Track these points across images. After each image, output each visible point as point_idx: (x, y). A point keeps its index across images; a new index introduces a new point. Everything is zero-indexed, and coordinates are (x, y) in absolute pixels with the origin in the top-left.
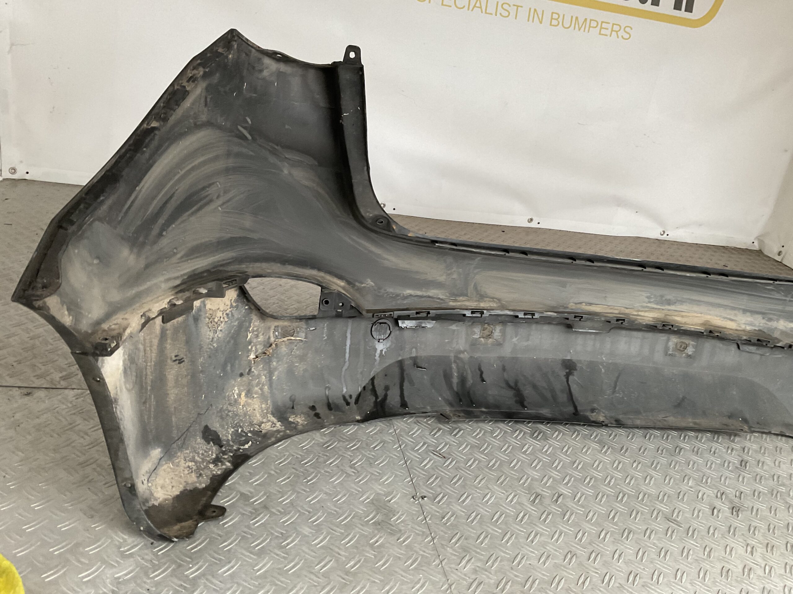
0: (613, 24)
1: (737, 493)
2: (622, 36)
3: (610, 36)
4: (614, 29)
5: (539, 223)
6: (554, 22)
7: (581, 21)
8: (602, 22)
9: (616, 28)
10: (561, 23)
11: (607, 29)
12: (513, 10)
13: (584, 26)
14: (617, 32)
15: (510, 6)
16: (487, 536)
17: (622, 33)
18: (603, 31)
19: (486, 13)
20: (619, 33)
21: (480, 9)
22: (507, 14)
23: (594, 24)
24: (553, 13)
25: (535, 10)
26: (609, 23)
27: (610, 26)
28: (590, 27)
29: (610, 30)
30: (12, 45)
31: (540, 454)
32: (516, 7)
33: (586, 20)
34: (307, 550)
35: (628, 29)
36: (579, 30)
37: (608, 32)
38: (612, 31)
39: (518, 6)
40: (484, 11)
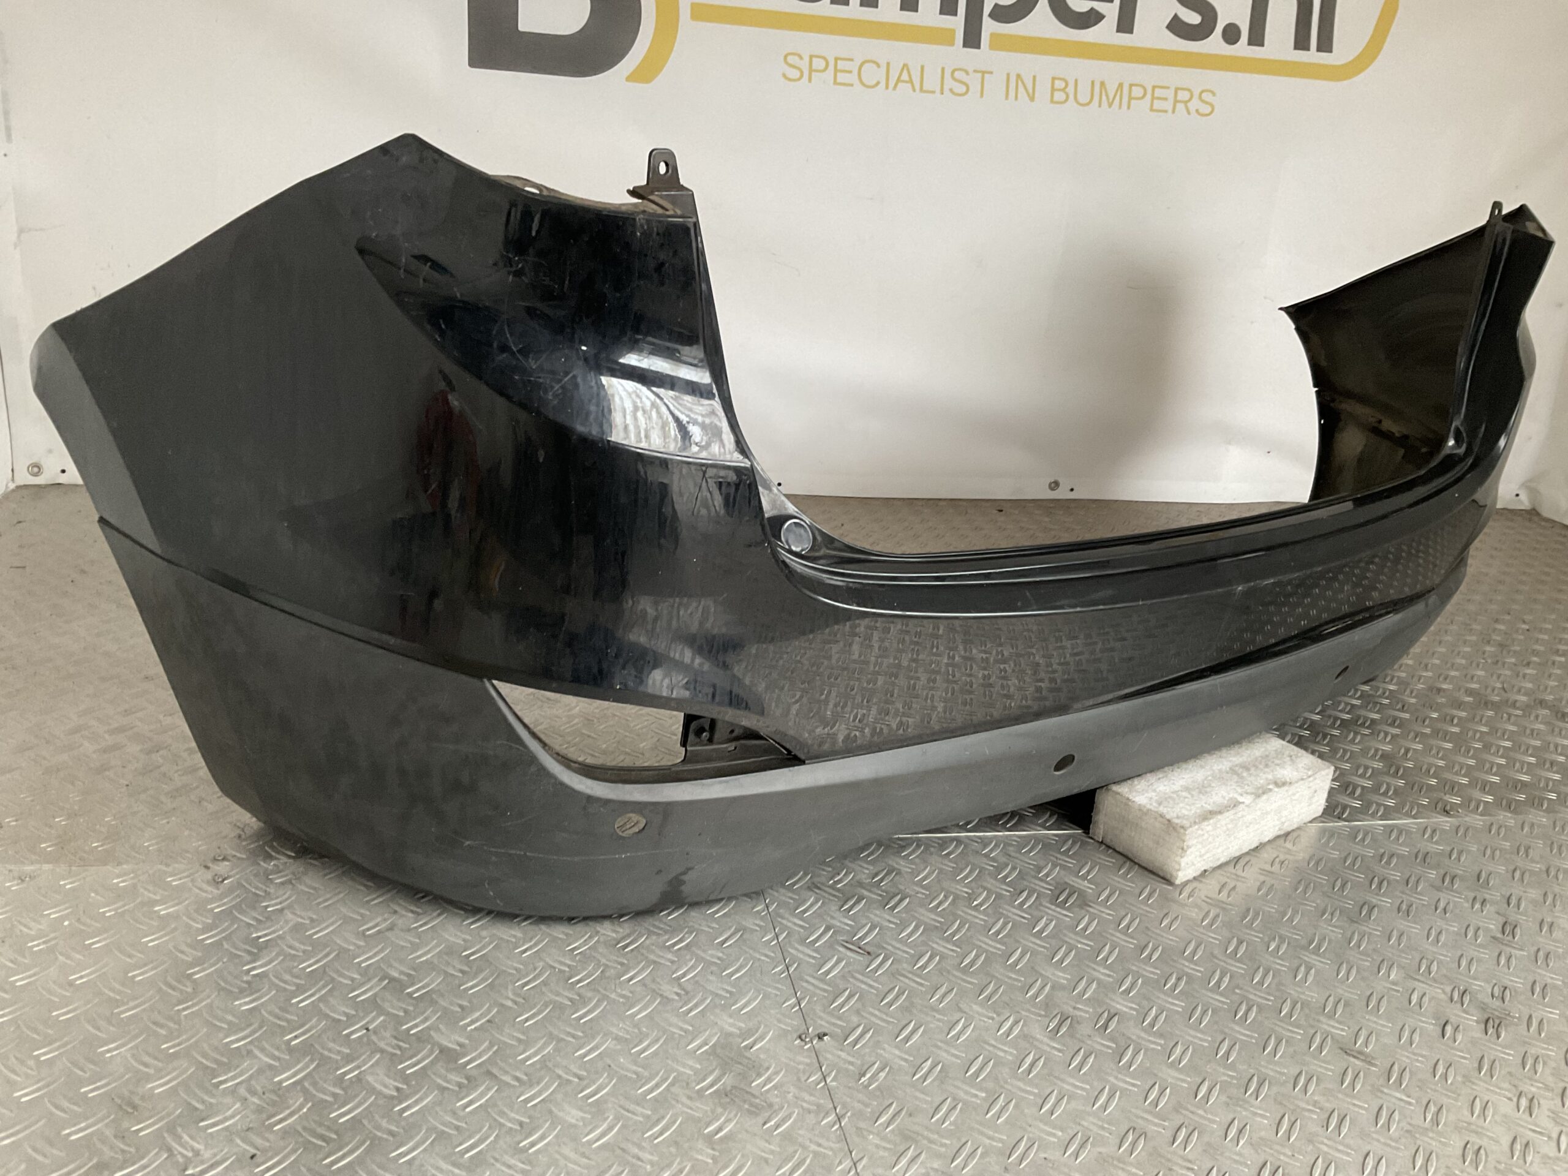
0: (1177, 90)
1: (1496, 989)
2: (1197, 111)
3: (1173, 112)
4: (1179, 98)
5: (1072, 490)
6: (1059, 96)
7: (1112, 88)
8: (1154, 87)
9: (1183, 95)
10: (1071, 96)
11: (1166, 99)
12: (974, 81)
13: (1118, 97)
14: (1186, 102)
15: (967, 73)
16: (954, 1107)
17: (1194, 104)
18: (1157, 104)
19: (921, 90)
20: (1189, 104)
21: (909, 85)
22: (963, 89)
23: (1137, 92)
24: (1054, 79)
25: (1018, 76)
26: (1168, 88)
27: (1170, 94)
28: (1130, 98)
29: (1171, 101)
30: (21, 231)
31: (1071, 935)
32: (980, 75)
33: (1121, 85)
34: (572, 1155)
35: (1206, 96)
36: (1110, 105)
37: (1168, 105)
38: (1176, 101)
39: (983, 73)
40: (917, 87)
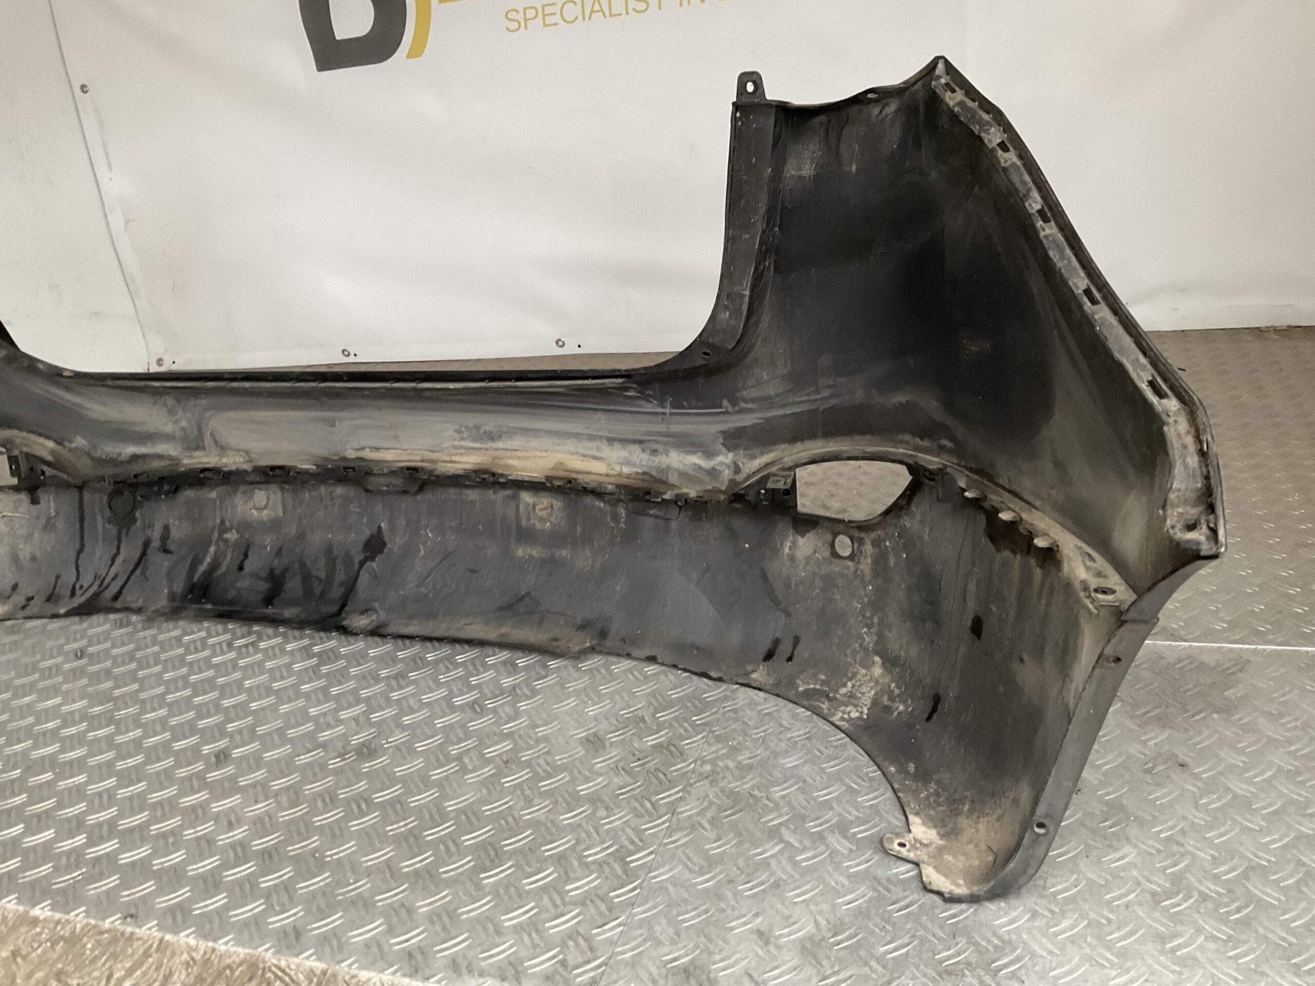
30: (127, 222)
